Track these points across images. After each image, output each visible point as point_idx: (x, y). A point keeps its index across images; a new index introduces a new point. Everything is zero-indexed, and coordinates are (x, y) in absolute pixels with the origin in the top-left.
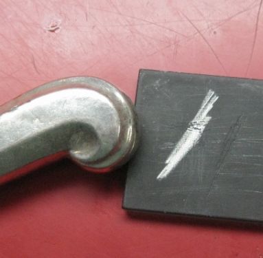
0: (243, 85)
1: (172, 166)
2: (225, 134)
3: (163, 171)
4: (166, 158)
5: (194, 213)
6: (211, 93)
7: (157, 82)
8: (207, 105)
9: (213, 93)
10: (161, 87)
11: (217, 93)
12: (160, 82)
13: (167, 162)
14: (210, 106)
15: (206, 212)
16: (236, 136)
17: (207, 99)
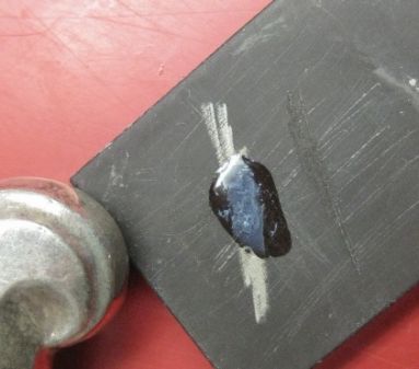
0: (243, 48)
1: (263, 281)
2: (291, 151)
3: (256, 301)
4: (241, 279)
5: (364, 321)
6: (208, 109)
7: (113, 174)
8: (220, 135)
9: (211, 105)
10: (126, 175)
11: (217, 101)
12: (117, 171)
13: (247, 282)
14: (227, 132)
15: (381, 302)
16: (311, 140)
17: (212, 123)
